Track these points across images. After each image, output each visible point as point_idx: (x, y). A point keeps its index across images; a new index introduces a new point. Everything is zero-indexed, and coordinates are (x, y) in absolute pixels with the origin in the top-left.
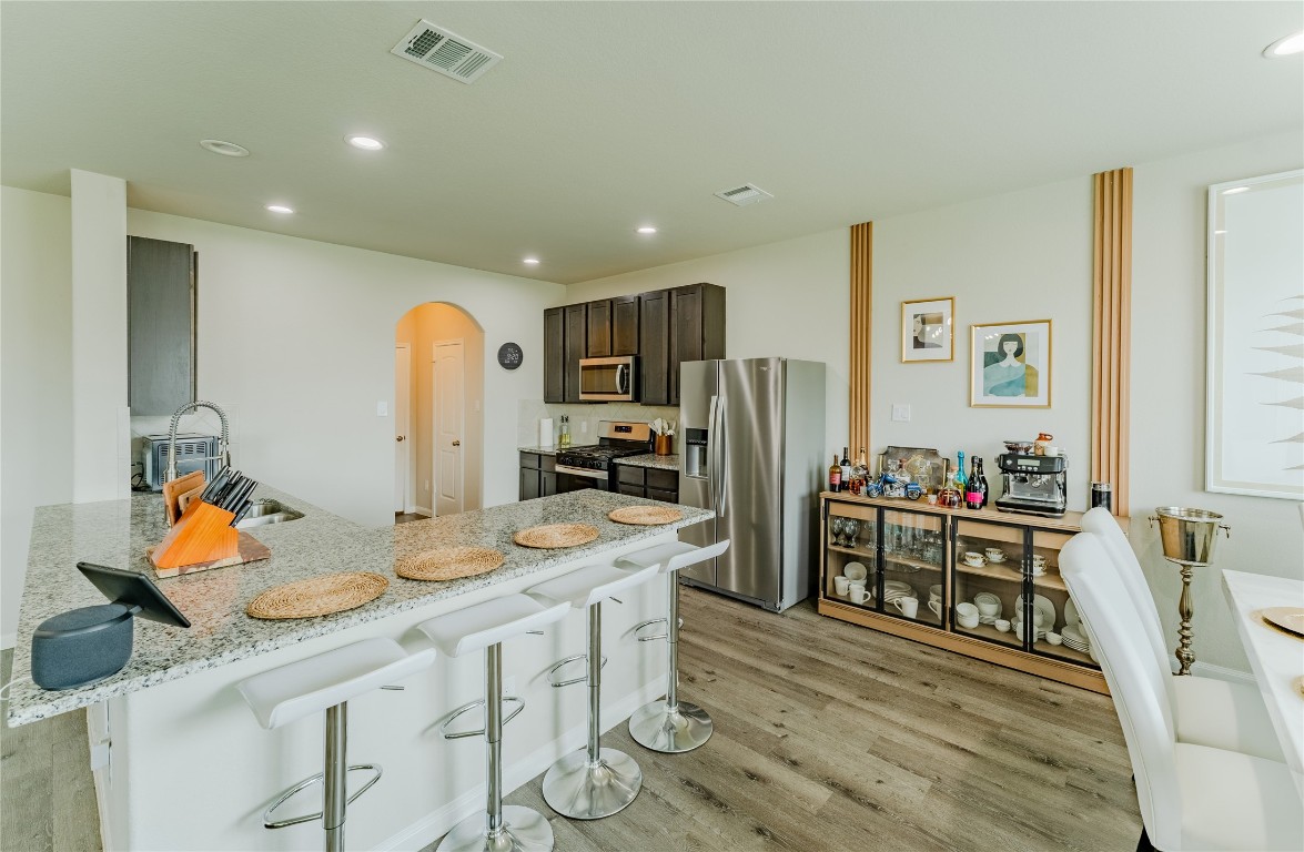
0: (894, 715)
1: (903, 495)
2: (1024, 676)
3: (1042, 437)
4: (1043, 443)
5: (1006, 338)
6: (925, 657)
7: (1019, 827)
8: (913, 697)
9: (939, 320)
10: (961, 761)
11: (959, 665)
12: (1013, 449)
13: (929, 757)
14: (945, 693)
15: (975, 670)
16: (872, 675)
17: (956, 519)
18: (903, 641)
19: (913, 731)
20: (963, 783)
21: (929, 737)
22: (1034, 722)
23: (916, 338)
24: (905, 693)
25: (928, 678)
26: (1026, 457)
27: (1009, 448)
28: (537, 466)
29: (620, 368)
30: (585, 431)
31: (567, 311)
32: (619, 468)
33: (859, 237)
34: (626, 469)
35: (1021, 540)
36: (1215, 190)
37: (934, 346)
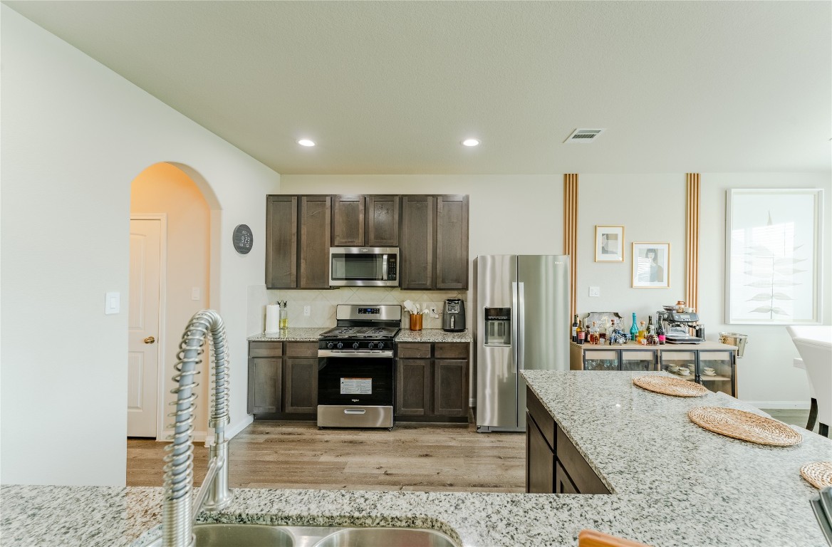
3: (678, 303)
4: (682, 306)
5: (649, 251)
17: (662, 351)
23: (603, 248)
28: (280, 354)
29: (385, 257)
30: (309, 314)
31: (304, 199)
32: (399, 345)
33: (571, 181)
34: (409, 346)
35: (693, 359)
36: (732, 191)
37: (613, 253)
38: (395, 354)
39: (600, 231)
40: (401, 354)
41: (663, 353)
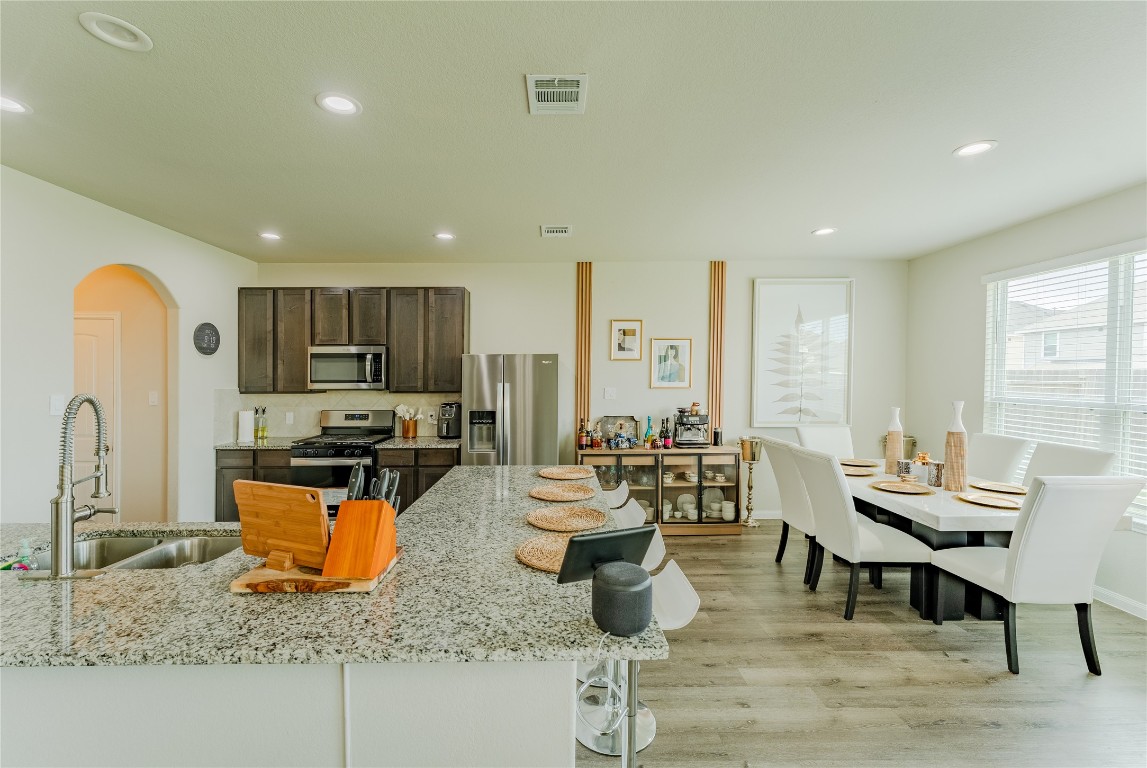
1: (628, 446)
3: (694, 405)
4: (696, 408)
5: (669, 348)
9: (633, 333)
12: (682, 411)
17: (663, 455)
23: (619, 344)
26: (692, 415)
27: (680, 412)
28: (251, 463)
29: (369, 357)
30: (292, 422)
31: (280, 293)
32: (380, 453)
33: (584, 270)
34: (390, 453)
35: (696, 463)
36: (758, 281)
37: (630, 350)
38: (375, 461)
39: (617, 326)
40: (381, 461)
41: (665, 458)
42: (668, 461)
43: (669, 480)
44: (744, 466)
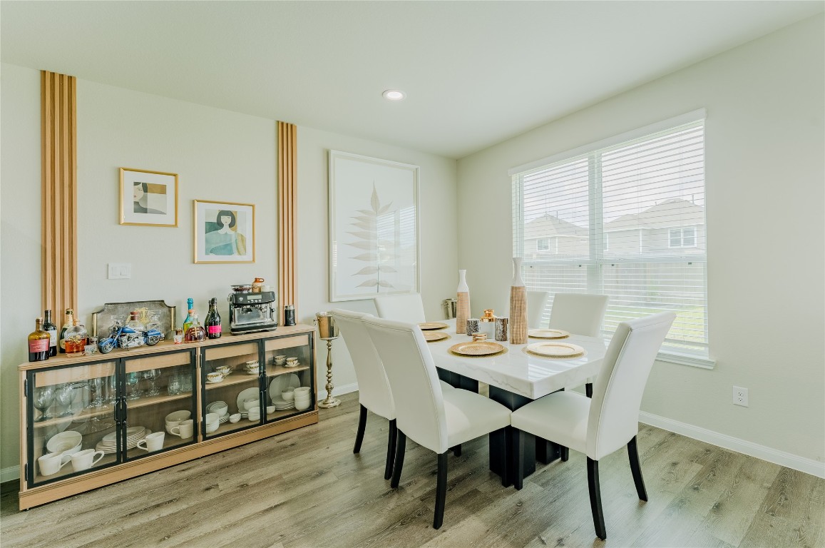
0: (206, 528)
1: (142, 343)
2: (264, 441)
3: (256, 280)
4: (259, 284)
5: (222, 213)
6: (187, 473)
7: (344, 516)
8: (208, 505)
9: (162, 189)
10: (282, 513)
11: (219, 461)
12: (239, 290)
13: (262, 530)
14: (228, 484)
15: (232, 457)
16: (153, 516)
17: (203, 349)
18: (157, 473)
19: (234, 525)
20: (297, 524)
21: (248, 519)
22: (293, 461)
23: (136, 203)
24: (198, 507)
25: (204, 484)
26: (253, 294)
27: (236, 290)
35: (256, 350)
36: (333, 153)
37: (157, 212)
42: (211, 355)
43: (217, 379)
44: (320, 345)
